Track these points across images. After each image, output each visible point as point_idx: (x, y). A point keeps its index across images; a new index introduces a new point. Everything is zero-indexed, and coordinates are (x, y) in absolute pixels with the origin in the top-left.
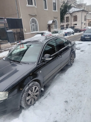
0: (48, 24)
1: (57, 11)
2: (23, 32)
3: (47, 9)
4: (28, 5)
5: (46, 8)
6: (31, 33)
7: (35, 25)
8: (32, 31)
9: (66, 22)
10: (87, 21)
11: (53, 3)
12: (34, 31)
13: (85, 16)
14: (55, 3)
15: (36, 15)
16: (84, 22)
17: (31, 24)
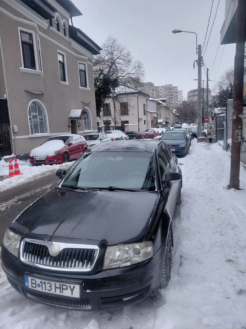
0: (71, 118)
1: (88, 88)
2: (8, 133)
3: (67, 83)
4: (23, 68)
5: (65, 80)
6: (31, 136)
7: (38, 117)
8: (32, 133)
9: (104, 115)
10: (149, 115)
11: (81, 71)
12: (36, 132)
13: (144, 105)
14: (85, 72)
15: (43, 94)
16: (144, 118)
17: (30, 114)
